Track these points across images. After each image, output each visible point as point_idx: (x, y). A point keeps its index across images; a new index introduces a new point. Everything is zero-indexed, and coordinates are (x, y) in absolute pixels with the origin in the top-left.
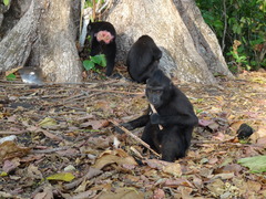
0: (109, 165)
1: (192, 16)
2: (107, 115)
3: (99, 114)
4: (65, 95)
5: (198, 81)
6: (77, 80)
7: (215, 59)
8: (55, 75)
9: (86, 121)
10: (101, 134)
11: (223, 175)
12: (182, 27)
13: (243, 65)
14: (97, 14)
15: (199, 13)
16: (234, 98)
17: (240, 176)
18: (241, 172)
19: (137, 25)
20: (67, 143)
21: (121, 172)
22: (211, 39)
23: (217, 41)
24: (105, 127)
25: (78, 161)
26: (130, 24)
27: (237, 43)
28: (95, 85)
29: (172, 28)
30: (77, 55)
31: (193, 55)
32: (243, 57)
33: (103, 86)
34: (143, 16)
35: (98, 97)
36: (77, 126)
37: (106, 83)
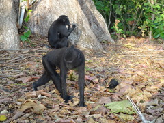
0: (29, 109)
1: (89, 6)
2: (33, 72)
3: (28, 72)
4: (8, 58)
5: (91, 47)
6: (17, 48)
7: (103, 32)
8: (3, 44)
9: (19, 77)
10: (27, 87)
11: (95, 116)
12: (82, 14)
13: (121, 34)
14: (30, 5)
15: (93, 4)
16: (111, 59)
17: (105, 116)
18: (106, 113)
19: (54, 13)
20: (6, 93)
21: (35, 114)
22: (101, 20)
23: (104, 21)
24: (30, 81)
25: (10, 106)
26: (50, 12)
27: (117, 21)
28: (27, 51)
29: (76, 15)
30: (17, 31)
31: (88, 32)
32: (121, 30)
33: (33, 52)
34: (58, 7)
35: (29, 59)
36: (13, 81)
37: (34, 50)
